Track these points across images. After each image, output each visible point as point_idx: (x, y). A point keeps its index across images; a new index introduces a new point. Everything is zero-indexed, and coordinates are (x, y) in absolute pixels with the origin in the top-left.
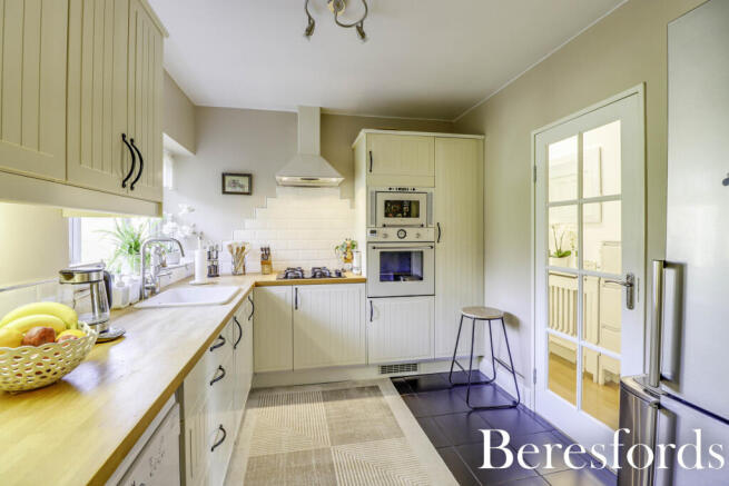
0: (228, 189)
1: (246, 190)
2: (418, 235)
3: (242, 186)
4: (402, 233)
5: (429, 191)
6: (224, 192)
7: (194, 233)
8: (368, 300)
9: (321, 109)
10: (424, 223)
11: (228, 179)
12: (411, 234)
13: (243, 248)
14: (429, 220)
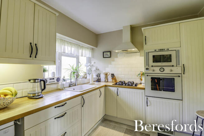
0: (105, 56)
1: (109, 56)
2: (171, 70)
3: (108, 55)
4: (162, 69)
5: (177, 49)
6: (104, 57)
7: (96, 69)
8: (146, 97)
9: (131, 25)
10: (175, 65)
11: (105, 53)
12: (167, 70)
13: (107, 74)
14: (178, 63)
